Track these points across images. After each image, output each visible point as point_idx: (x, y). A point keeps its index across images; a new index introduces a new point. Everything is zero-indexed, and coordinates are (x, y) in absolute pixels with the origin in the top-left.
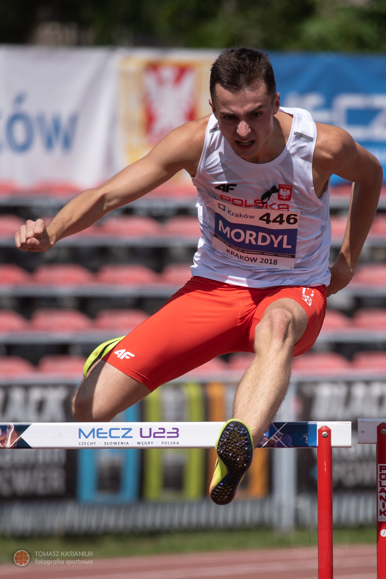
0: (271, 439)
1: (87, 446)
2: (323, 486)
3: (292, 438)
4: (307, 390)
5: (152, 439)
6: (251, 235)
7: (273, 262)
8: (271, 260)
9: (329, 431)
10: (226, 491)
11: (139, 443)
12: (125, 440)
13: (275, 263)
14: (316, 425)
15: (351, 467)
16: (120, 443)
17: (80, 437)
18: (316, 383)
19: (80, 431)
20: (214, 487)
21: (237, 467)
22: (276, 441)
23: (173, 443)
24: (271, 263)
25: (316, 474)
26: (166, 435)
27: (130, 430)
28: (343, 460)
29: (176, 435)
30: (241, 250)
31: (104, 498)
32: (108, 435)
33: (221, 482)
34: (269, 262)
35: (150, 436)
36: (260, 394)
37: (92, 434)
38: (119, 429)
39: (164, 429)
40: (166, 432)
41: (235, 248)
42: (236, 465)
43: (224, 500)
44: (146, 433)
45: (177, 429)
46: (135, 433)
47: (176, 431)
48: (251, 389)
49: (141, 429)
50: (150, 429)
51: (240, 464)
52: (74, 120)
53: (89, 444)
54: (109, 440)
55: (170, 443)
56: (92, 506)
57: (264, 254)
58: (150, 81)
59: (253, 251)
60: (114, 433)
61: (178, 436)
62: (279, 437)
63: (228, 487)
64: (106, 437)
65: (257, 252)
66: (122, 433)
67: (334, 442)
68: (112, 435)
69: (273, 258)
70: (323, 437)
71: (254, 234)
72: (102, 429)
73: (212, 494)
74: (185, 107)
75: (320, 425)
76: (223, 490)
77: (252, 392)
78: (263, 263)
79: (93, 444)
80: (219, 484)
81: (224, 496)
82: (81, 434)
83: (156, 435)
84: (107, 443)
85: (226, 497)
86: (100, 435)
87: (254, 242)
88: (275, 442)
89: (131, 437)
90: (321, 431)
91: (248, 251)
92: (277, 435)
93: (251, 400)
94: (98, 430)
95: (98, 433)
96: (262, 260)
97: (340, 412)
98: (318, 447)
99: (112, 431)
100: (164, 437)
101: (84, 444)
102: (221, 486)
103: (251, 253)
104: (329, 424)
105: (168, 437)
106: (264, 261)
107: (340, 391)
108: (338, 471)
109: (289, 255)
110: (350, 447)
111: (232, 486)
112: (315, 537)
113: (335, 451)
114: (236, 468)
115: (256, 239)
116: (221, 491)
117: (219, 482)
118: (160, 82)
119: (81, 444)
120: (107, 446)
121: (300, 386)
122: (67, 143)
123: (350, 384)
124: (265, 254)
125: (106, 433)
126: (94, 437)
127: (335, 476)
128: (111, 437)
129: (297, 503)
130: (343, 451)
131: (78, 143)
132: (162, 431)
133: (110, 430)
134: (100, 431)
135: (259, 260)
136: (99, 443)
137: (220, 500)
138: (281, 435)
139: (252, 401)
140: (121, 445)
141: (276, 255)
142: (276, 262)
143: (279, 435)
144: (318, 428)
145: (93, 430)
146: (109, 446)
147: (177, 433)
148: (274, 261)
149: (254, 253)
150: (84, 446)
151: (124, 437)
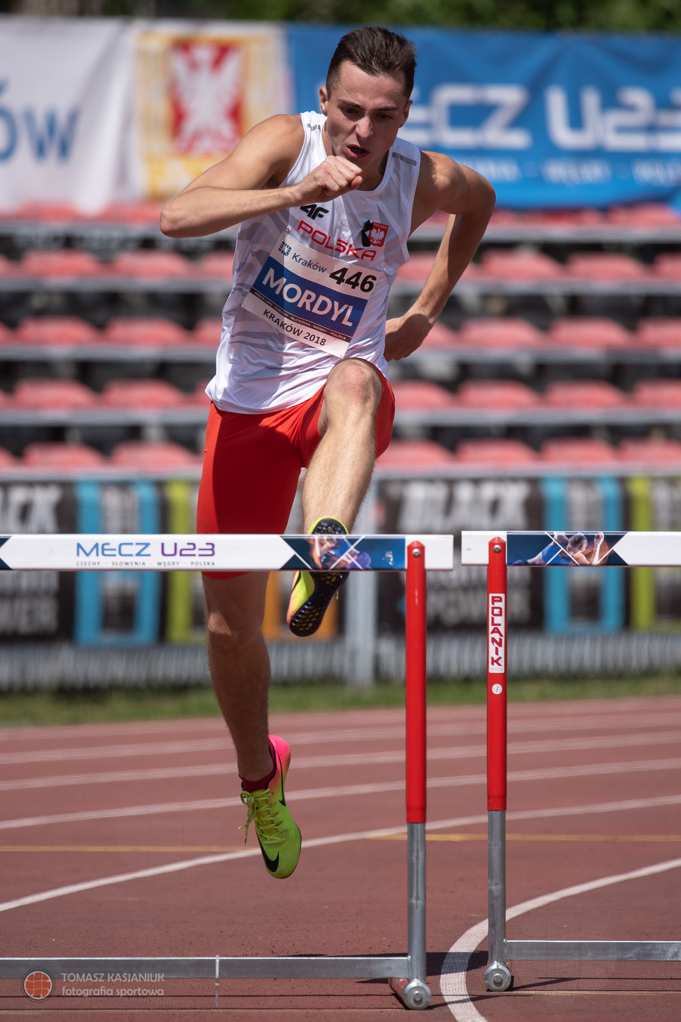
0: (342, 560)
1: (87, 567)
2: (413, 623)
3: (371, 558)
4: (393, 491)
5: (177, 557)
6: (309, 297)
7: (320, 341)
8: (319, 338)
9: (422, 548)
10: (311, 616)
11: (159, 564)
12: (140, 559)
13: (322, 343)
14: (403, 541)
15: (452, 597)
16: (134, 564)
17: (78, 554)
18: (405, 482)
19: (79, 546)
20: (295, 612)
21: (330, 580)
22: (349, 562)
23: (206, 563)
24: (317, 342)
25: (404, 606)
26: (196, 552)
27: (147, 545)
28: (442, 588)
29: (210, 552)
30: (288, 314)
31: (111, 638)
32: (116, 552)
33: (306, 604)
34: (316, 339)
35: (175, 554)
36: (338, 486)
37: (95, 551)
38: (131, 544)
39: (194, 545)
40: (198, 547)
41: (280, 311)
42: (329, 578)
43: (307, 629)
44: (169, 550)
45: (213, 545)
46: (154, 550)
47: (210, 547)
48: (326, 480)
49: (163, 545)
50: (176, 544)
51: (333, 576)
52: (73, 117)
53: (91, 564)
54: (119, 559)
55: (203, 564)
56: (95, 650)
57: (313, 328)
58: (179, 64)
59: (301, 320)
60: (125, 549)
61: (213, 554)
62: (353, 556)
63: (314, 611)
64: (115, 555)
65: (306, 322)
66: (136, 549)
67: (429, 564)
68: (123, 552)
69: (322, 336)
70: (415, 556)
71: (314, 296)
72: (108, 544)
73: (293, 621)
74: (227, 101)
75: (409, 539)
76: (307, 615)
77: (328, 485)
78: (307, 339)
79: (97, 564)
80: (302, 608)
81: (308, 623)
82: (81, 551)
83: (184, 552)
84: (115, 563)
85: (310, 625)
86: (106, 552)
87: (308, 308)
88: (346, 562)
89: (149, 555)
90: (411, 548)
91: (296, 318)
92: (350, 553)
93: (328, 495)
94: (103, 545)
95: (103, 549)
96: (308, 334)
97: (438, 522)
98: (407, 570)
99: (123, 547)
100: (194, 555)
101: (84, 564)
102: (305, 609)
103: (298, 322)
104: (422, 539)
105: (200, 555)
106: (309, 338)
107: (439, 493)
108: (435, 602)
109: (344, 336)
110: (451, 570)
111: (320, 608)
112: (402, 694)
113: (430, 576)
114: (328, 583)
115: (312, 305)
116: (304, 617)
117: (303, 604)
118: (194, 66)
119: (80, 564)
120: (115, 567)
121: (383, 485)
122: (64, 150)
123: (451, 483)
124: (315, 327)
125: (115, 550)
126: (97, 555)
127: (430, 610)
128: (120, 554)
129: (377, 647)
130: (442, 576)
131: (78, 150)
132: (192, 547)
133: (120, 545)
134: (106, 547)
135: (304, 334)
136: (104, 563)
137: (301, 629)
138: (355, 554)
139: (329, 497)
140: (134, 567)
141: (328, 333)
142: (324, 342)
143: (353, 553)
144: (407, 544)
145: (96, 546)
146: (119, 567)
147: (212, 550)
148: (322, 340)
149: (303, 322)
150: (84, 567)
151: (138, 554)
